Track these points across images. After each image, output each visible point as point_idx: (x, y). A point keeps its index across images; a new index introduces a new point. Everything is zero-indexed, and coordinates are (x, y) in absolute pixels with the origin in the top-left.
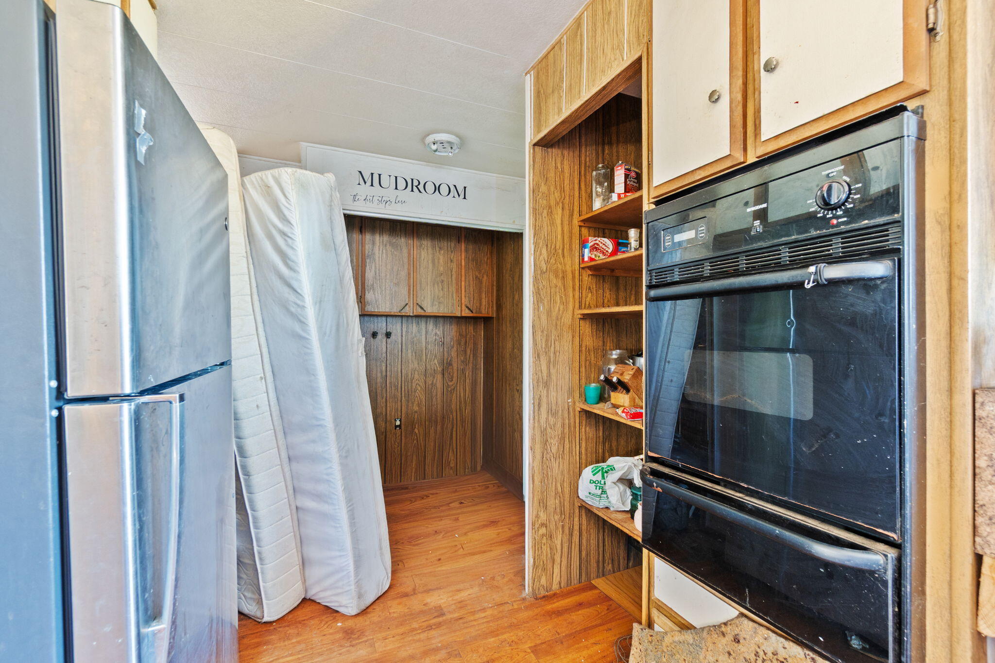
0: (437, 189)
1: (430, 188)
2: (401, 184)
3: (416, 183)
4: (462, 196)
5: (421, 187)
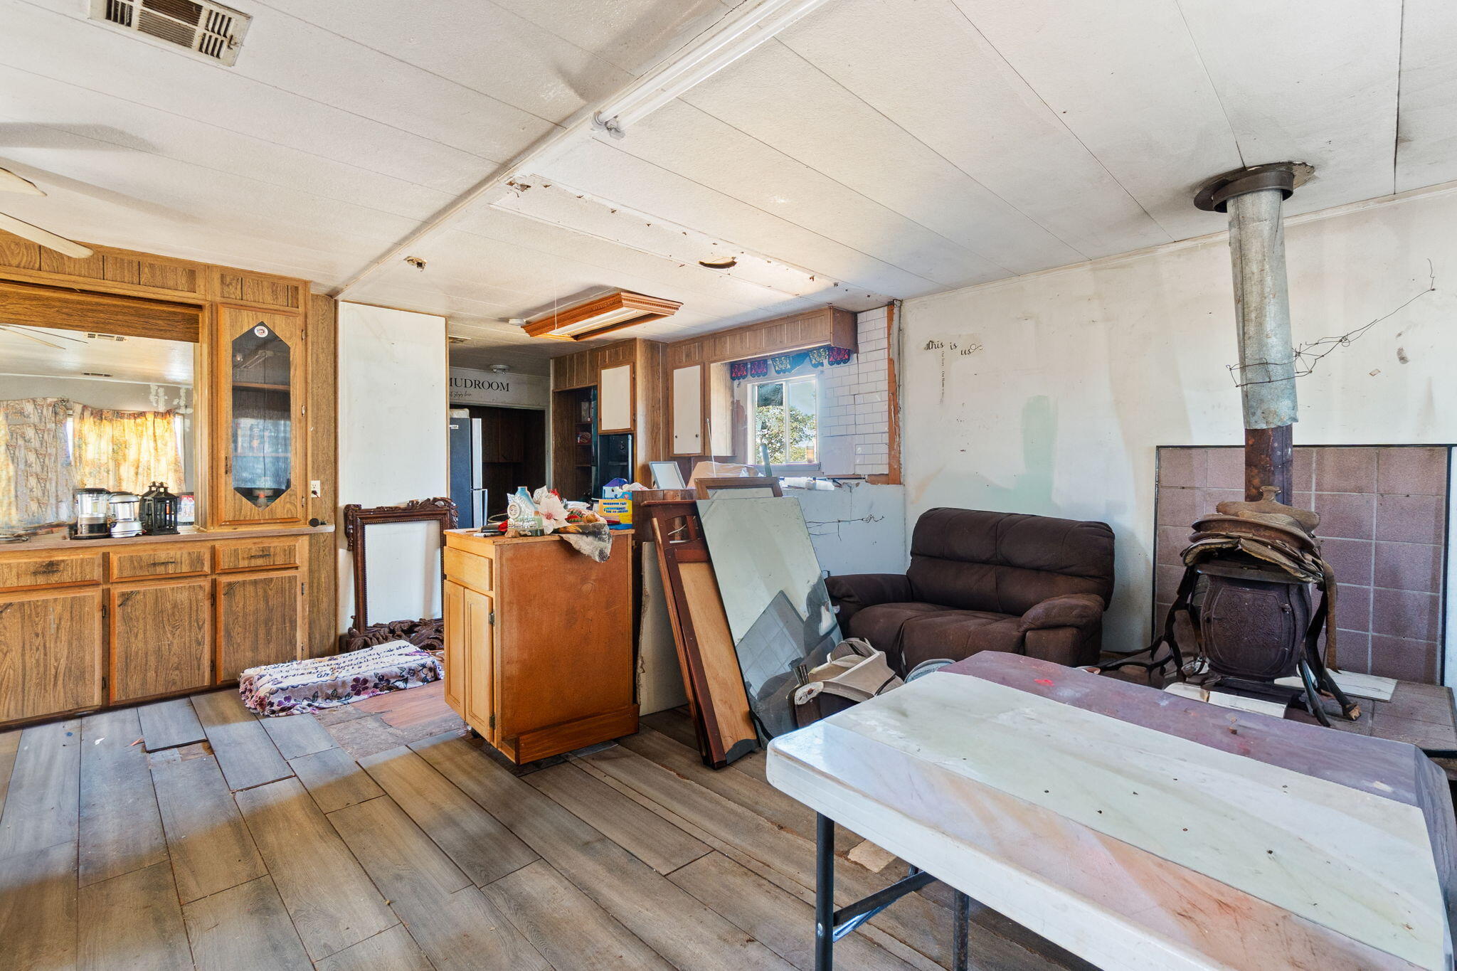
0: (490, 385)
1: (486, 385)
2: (469, 383)
3: (477, 383)
4: (506, 389)
5: (480, 385)
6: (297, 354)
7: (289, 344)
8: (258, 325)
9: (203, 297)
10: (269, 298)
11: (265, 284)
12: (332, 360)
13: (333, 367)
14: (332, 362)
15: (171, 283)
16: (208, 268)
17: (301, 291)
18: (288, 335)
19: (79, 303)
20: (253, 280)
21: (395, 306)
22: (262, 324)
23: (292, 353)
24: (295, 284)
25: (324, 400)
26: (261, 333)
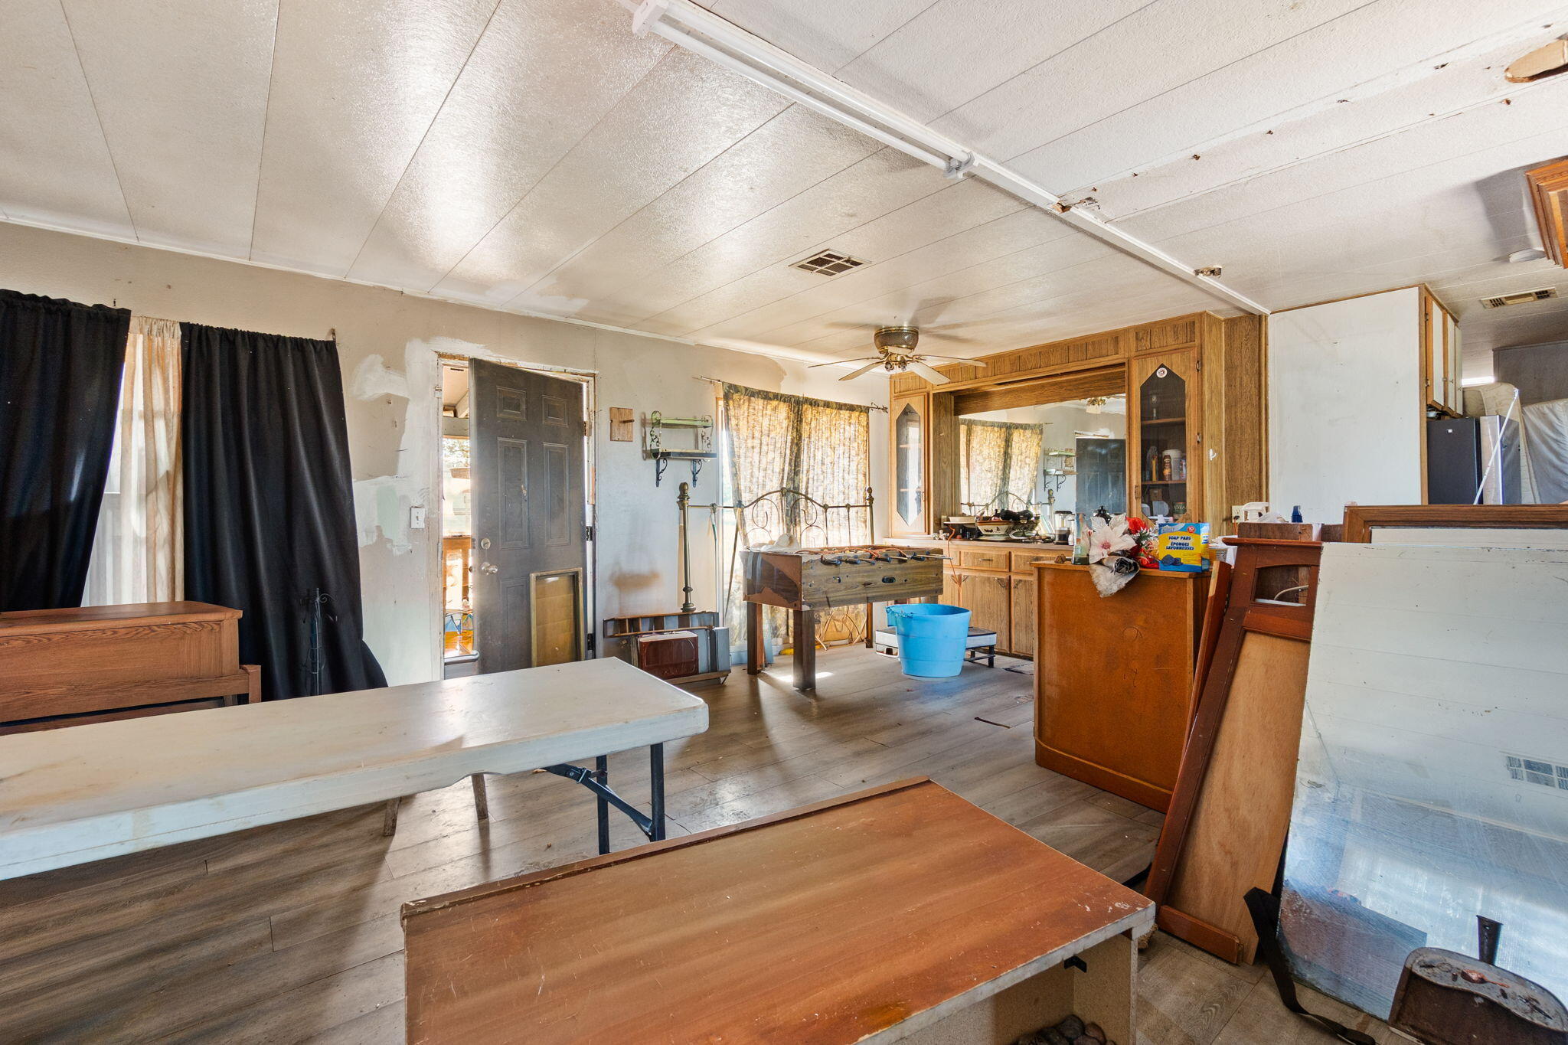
6: (1191, 385)
7: (1183, 378)
8: (1159, 368)
9: (1123, 356)
10: (1171, 341)
11: (1168, 328)
12: (1257, 379)
13: (1257, 386)
14: (1257, 381)
15: (1104, 352)
16: (1126, 331)
17: (1197, 325)
18: (1183, 369)
19: (1076, 380)
20: (1158, 328)
21: (1335, 298)
22: (1162, 366)
23: (1186, 386)
24: (1191, 319)
25: (1248, 423)
26: (1162, 374)
